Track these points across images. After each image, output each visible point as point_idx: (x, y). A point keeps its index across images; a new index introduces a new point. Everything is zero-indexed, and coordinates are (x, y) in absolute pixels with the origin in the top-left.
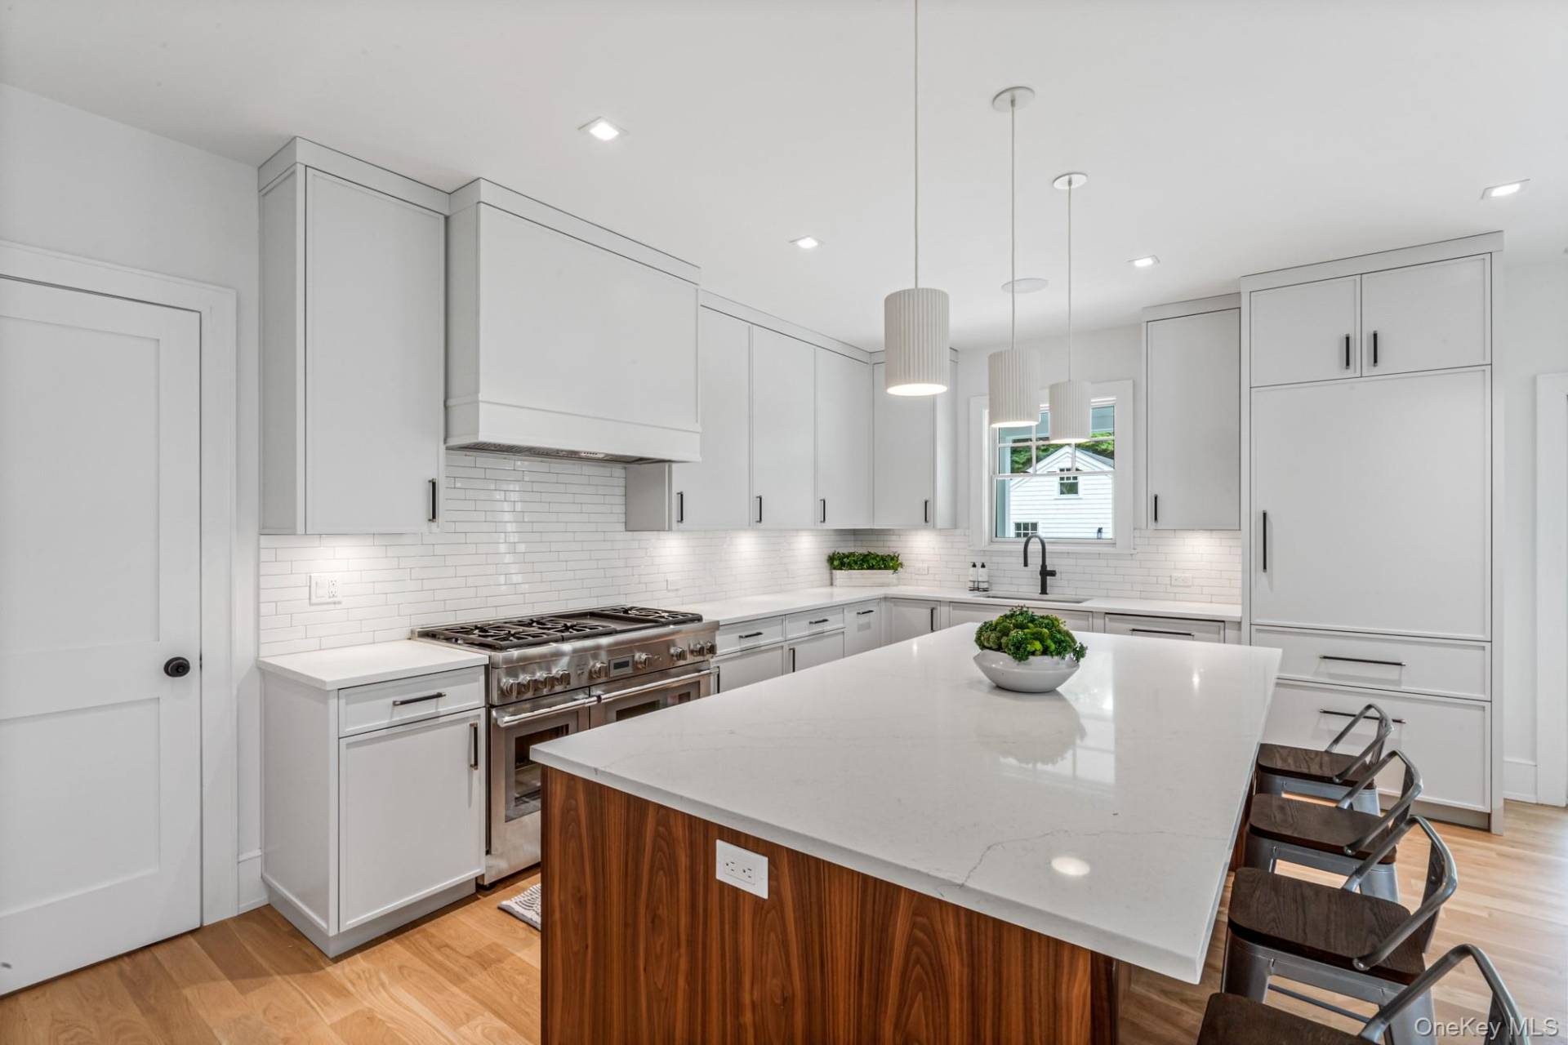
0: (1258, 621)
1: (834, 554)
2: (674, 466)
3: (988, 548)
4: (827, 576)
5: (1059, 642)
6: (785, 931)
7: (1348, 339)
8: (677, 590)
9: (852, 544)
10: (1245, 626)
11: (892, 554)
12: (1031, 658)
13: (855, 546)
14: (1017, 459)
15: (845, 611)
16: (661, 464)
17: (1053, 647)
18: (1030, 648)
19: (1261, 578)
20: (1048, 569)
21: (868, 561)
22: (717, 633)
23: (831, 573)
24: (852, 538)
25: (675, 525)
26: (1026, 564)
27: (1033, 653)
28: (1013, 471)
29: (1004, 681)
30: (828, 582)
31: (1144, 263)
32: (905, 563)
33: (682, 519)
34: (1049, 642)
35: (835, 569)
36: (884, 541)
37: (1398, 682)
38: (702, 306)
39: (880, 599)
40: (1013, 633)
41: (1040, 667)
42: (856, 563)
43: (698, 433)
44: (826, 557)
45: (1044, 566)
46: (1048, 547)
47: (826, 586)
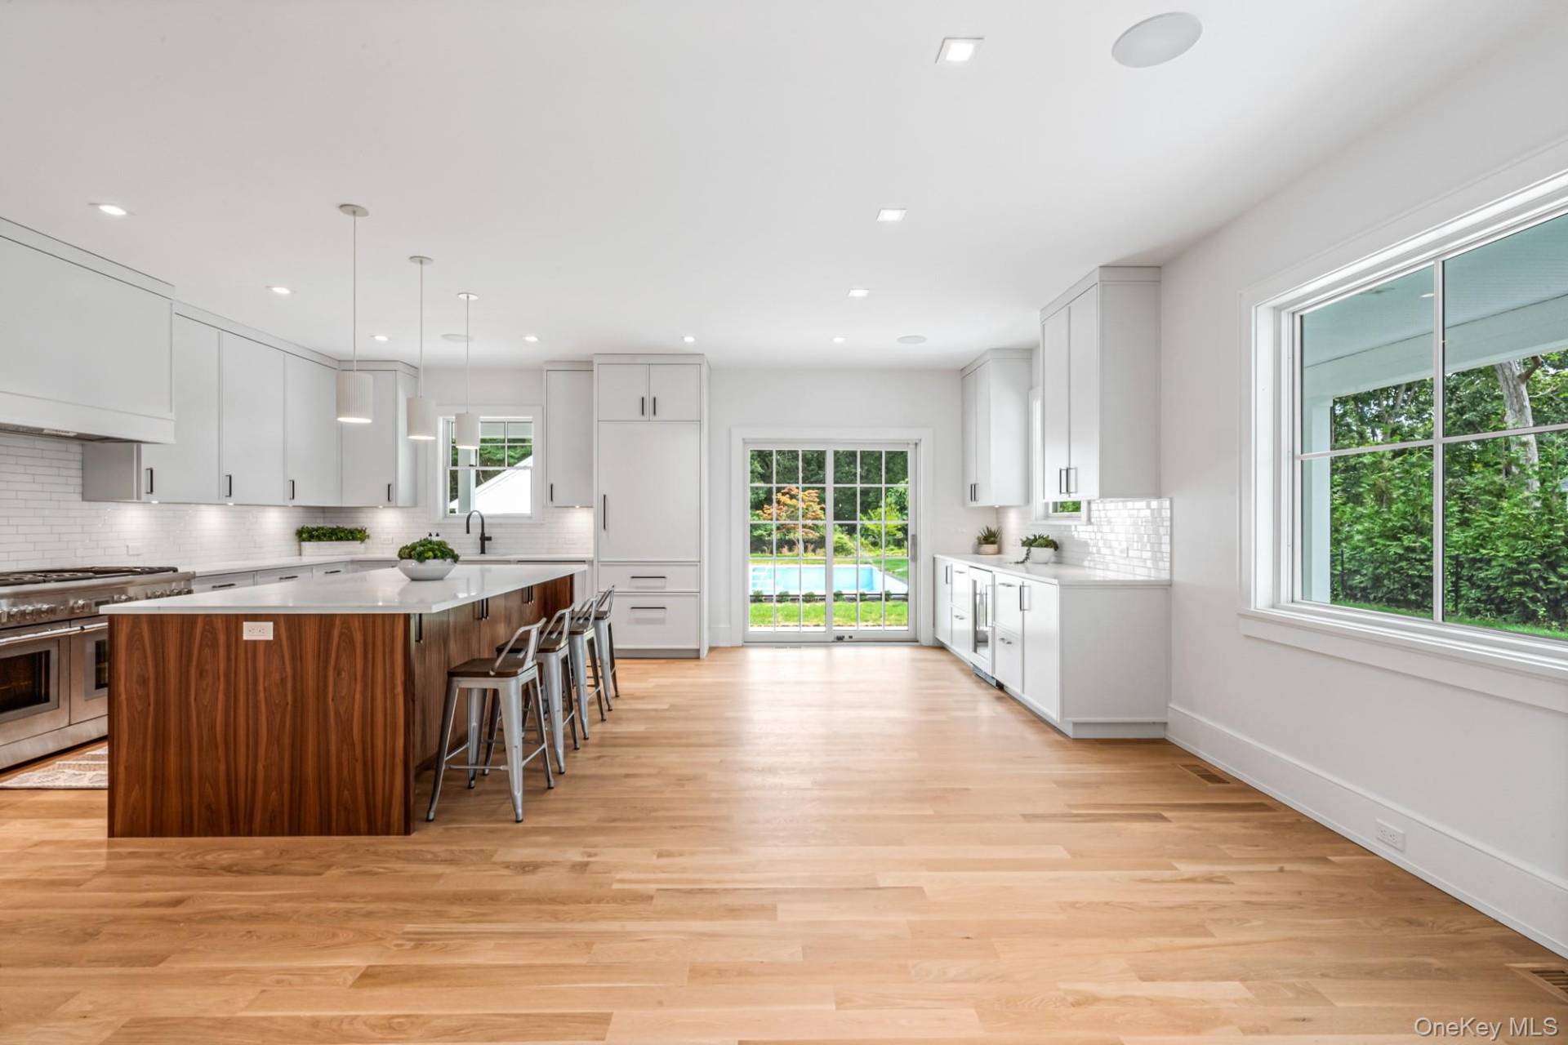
0: (602, 560)
1: (303, 528)
2: (143, 446)
3: (442, 522)
4: (297, 547)
5: (442, 552)
6: (282, 652)
7: (643, 399)
8: (138, 555)
9: (322, 520)
10: (595, 563)
11: (359, 529)
12: (427, 561)
13: (324, 523)
14: (512, 454)
15: (314, 571)
16: (130, 444)
17: (439, 554)
18: (426, 555)
19: (603, 534)
20: (486, 535)
21: (336, 534)
22: (193, 581)
23: (300, 546)
24: (321, 515)
25: (144, 497)
26: (468, 532)
27: (428, 558)
28: (508, 466)
29: (415, 575)
30: (297, 552)
31: (532, 339)
32: (371, 535)
33: (152, 490)
34: (437, 552)
35: (304, 540)
36: (352, 517)
37: (664, 587)
38: (176, 314)
39: (347, 562)
40: (418, 549)
41: (433, 565)
42: (325, 536)
43: (172, 420)
44: (295, 531)
45: (483, 534)
46: (486, 521)
47: (295, 555)
